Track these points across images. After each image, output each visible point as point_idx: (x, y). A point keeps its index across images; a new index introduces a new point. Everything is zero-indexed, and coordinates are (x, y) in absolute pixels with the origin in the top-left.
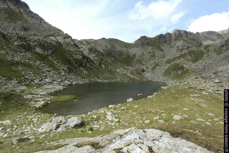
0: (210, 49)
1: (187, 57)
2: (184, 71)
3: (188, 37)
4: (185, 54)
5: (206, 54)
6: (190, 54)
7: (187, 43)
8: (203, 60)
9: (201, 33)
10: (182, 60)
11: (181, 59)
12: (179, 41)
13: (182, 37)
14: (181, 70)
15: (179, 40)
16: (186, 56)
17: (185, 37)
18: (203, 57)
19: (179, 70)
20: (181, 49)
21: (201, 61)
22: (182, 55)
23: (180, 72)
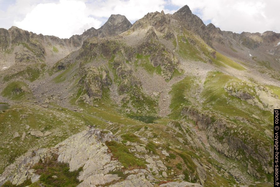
0: (45, 68)
1: (26, 75)
2: (21, 92)
3: (29, 41)
4: (23, 71)
5: (42, 73)
6: (28, 72)
7: (27, 51)
8: (38, 79)
9: (45, 36)
10: (21, 78)
11: (19, 77)
12: (18, 44)
13: (22, 39)
14: (19, 91)
15: (18, 42)
16: (24, 74)
17: (25, 40)
18: (39, 76)
19: (18, 91)
20: (20, 58)
21: (37, 80)
22: (20, 72)
23: (18, 93)
